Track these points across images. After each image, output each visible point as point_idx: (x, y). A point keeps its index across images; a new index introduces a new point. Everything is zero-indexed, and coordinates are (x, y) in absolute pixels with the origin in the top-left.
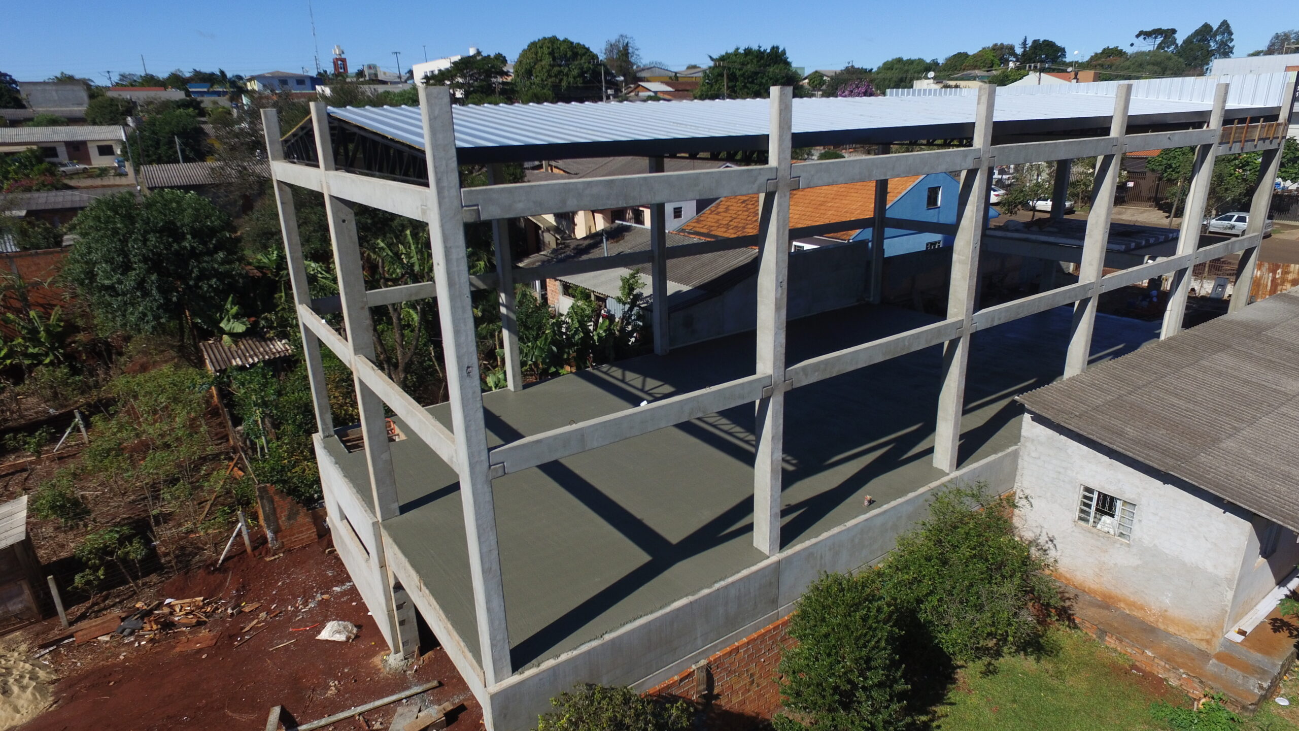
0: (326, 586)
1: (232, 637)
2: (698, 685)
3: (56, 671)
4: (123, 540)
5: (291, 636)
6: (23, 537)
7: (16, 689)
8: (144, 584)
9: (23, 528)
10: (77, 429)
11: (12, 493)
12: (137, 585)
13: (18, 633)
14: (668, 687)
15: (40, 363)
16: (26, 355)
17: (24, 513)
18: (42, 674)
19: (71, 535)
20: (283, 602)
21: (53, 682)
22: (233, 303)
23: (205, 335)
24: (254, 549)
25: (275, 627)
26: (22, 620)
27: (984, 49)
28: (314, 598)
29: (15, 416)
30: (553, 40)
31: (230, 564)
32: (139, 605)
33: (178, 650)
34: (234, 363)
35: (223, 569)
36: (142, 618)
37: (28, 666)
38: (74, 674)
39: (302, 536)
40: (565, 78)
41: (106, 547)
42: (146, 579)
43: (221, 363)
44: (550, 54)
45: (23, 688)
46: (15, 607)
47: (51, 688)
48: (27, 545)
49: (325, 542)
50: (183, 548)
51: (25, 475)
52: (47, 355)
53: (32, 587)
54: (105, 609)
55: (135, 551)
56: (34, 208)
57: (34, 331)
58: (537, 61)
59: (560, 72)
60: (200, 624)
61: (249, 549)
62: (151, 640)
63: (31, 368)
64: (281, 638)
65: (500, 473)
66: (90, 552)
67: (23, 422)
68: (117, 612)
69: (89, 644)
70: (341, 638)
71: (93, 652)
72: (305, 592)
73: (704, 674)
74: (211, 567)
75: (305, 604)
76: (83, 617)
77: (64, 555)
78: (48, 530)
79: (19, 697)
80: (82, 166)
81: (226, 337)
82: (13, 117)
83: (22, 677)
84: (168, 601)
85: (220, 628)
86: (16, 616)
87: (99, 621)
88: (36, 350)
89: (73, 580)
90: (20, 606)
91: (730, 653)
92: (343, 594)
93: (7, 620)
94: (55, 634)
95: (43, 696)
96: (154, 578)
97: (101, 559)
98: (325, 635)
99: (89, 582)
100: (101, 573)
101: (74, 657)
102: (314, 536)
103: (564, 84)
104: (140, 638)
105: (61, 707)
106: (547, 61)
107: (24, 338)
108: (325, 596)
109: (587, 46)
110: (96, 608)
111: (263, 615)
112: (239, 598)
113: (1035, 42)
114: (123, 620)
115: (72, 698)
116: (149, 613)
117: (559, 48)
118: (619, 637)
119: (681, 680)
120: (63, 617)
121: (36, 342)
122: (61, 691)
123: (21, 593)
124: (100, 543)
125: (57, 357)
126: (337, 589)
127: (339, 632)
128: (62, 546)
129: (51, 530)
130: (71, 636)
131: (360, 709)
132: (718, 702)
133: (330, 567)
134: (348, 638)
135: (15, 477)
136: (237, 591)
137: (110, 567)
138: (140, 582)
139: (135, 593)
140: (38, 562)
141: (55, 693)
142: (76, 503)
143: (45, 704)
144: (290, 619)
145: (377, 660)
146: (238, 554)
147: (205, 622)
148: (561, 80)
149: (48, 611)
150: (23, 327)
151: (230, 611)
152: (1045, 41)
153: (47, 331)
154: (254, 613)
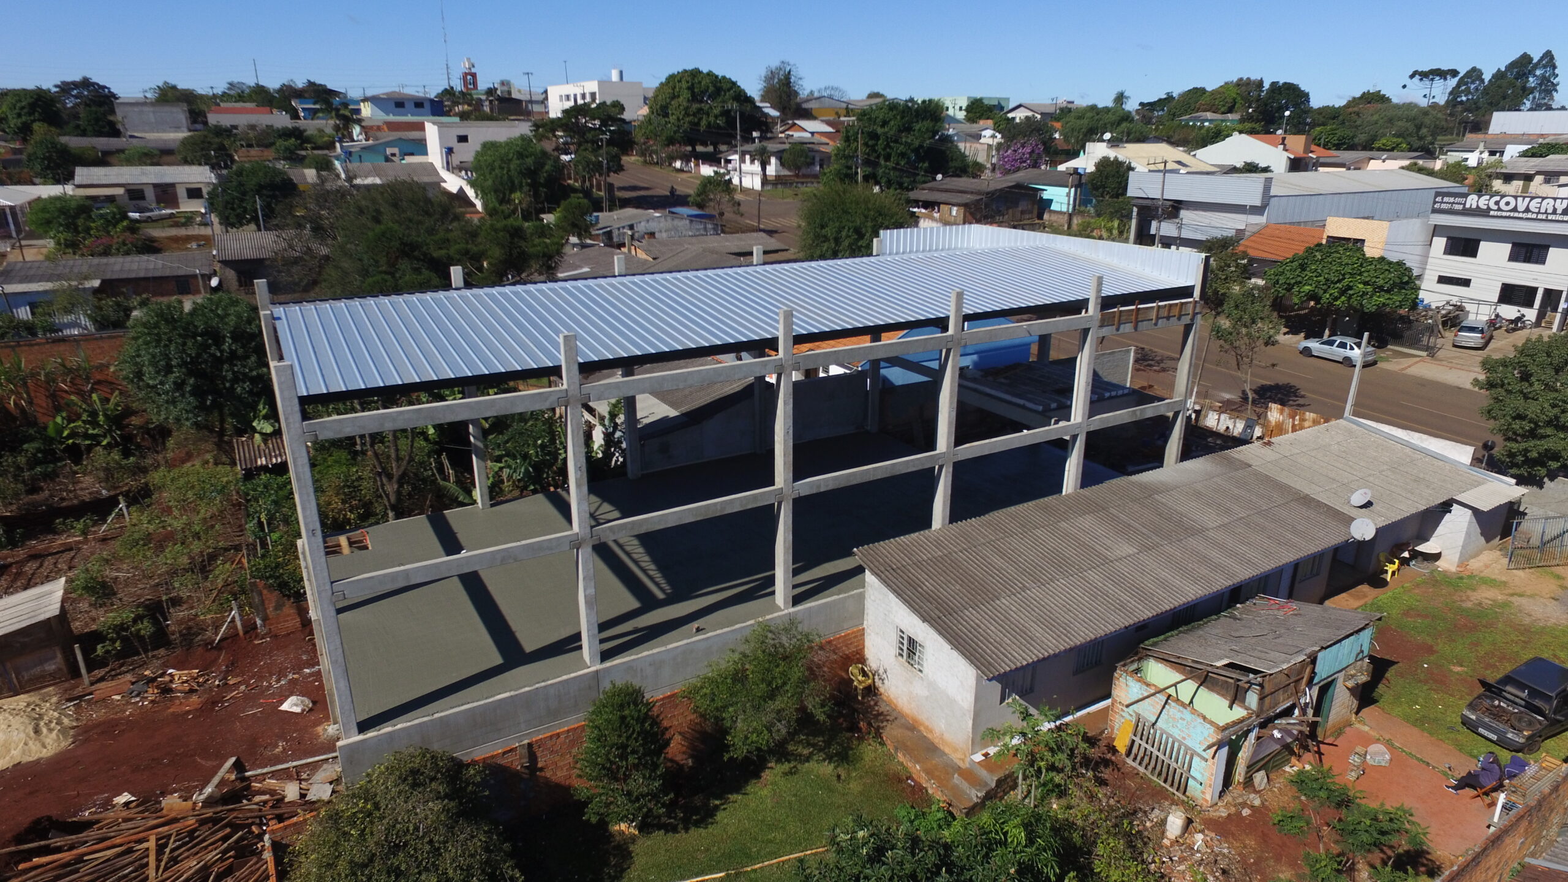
0: (298, 667)
1: (215, 703)
2: (520, 758)
3: (77, 719)
4: (138, 619)
5: (261, 705)
6: (57, 612)
7: (45, 730)
8: (153, 656)
9: (58, 605)
10: (121, 515)
11: (60, 570)
12: (147, 657)
13: (51, 688)
14: (493, 757)
15: (99, 444)
16: (86, 436)
17: (60, 593)
18: (66, 721)
19: (101, 611)
20: (261, 678)
21: (73, 728)
22: (265, 404)
23: (240, 433)
24: (246, 633)
25: (249, 699)
26: (55, 678)
27: (1226, 83)
28: (286, 676)
29: (71, 495)
30: (695, 73)
31: (224, 644)
32: (147, 673)
33: (171, 710)
34: (259, 463)
35: (219, 647)
36: (147, 683)
37: (56, 714)
38: (90, 723)
39: (287, 625)
40: (704, 117)
41: (122, 624)
42: (156, 652)
43: (248, 462)
44: (688, 88)
45: (51, 730)
46: (50, 667)
47: (72, 732)
48: (63, 617)
49: (308, 631)
50: (190, 628)
51: (72, 553)
52: (105, 436)
53: (64, 653)
54: (120, 674)
55: (146, 628)
56: (108, 276)
57: (94, 414)
58: (674, 97)
59: (700, 110)
60: (192, 691)
61: (241, 633)
62: (152, 702)
63: (89, 448)
64: (252, 707)
65: (341, 597)
66: (110, 628)
67: (75, 502)
68: (129, 677)
69: (104, 701)
70: (298, 710)
71: (106, 707)
72: (280, 671)
73: (525, 751)
74: (208, 644)
75: (278, 681)
76: (102, 679)
77: (94, 627)
78: (84, 606)
79: (46, 737)
80: (169, 211)
81: (257, 436)
82: (106, 148)
83: (50, 722)
84: (170, 671)
85: (206, 696)
86: (50, 675)
87: (113, 683)
88: (95, 432)
89: (95, 650)
90: (54, 667)
91: (551, 737)
92: (311, 675)
93: (43, 677)
94: (78, 691)
95: (65, 738)
96: (162, 652)
97: (118, 633)
98: (285, 707)
99: (107, 652)
100: (118, 644)
101: (92, 710)
102: (298, 625)
103: (704, 123)
104: (144, 699)
105: (77, 747)
106: (686, 95)
107: (84, 422)
108: (296, 676)
109: (734, 79)
110: (113, 673)
111: (243, 688)
112: (227, 673)
113: (1273, 84)
114: (133, 683)
115: (87, 740)
116: (154, 680)
117: (700, 82)
118: (446, 716)
119: (504, 753)
120: (86, 678)
121: (95, 424)
122: (79, 735)
123: (55, 657)
124: (118, 621)
125: (113, 438)
126: (307, 671)
127: (296, 705)
128: (94, 620)
129: (87, 605)
130: (91, 694)
131: (295, 763)
132: (543, 774)
133: (307, 652)
134: (303, 710)
135: (64, 555)
136: (227, 667)
137: (125, 640)
138: (150, 654)
139: (145, 663)
140: (71, 631)
141: (74, 736)
142: (104, 585)
143: (65, 744)
144: (263, 692)
145: (320, 729)
146: (232, 637)
147: (196, 691)
148: (700, 119)
149: (75, 673)
150: (84, 410)
151: (217, 683)
152: (1285, 83)
153: (105, 415)
154: (236, 686)
